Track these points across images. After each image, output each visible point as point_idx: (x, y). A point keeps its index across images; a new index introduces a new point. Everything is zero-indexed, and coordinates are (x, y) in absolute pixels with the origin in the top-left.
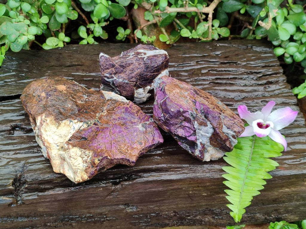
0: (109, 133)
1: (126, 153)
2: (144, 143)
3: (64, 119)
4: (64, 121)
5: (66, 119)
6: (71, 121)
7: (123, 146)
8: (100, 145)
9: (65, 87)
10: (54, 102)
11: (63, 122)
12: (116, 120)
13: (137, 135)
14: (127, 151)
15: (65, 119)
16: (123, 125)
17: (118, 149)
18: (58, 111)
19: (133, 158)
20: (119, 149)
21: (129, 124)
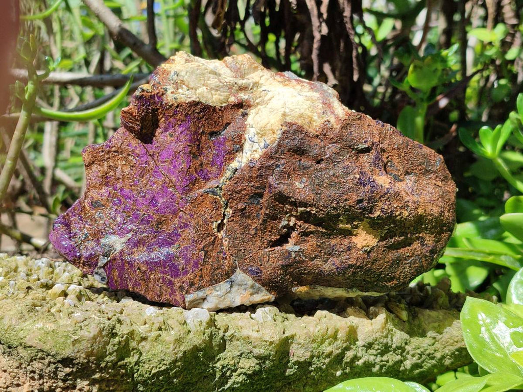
0: (174, 180)
1: (109, 158)
2: (88, 208)
3: (282, 139)
4: (278, 135)
5: (279, 145)
6: (266, 147)
7: (127, 170)
8: (172, 135)
9: (359, 246)
10: (339, 170)
11: (280, 132)
12: (181, 228)
13: (114, 219)
14: (111, 164)
15: (279, 142)
16: (159, 223)
17: (129, 155)
18: (313, 154)
19: (88, 155)
20: (130, 157)
21: (145, 235)
